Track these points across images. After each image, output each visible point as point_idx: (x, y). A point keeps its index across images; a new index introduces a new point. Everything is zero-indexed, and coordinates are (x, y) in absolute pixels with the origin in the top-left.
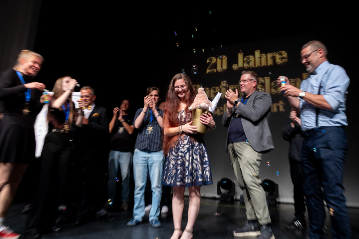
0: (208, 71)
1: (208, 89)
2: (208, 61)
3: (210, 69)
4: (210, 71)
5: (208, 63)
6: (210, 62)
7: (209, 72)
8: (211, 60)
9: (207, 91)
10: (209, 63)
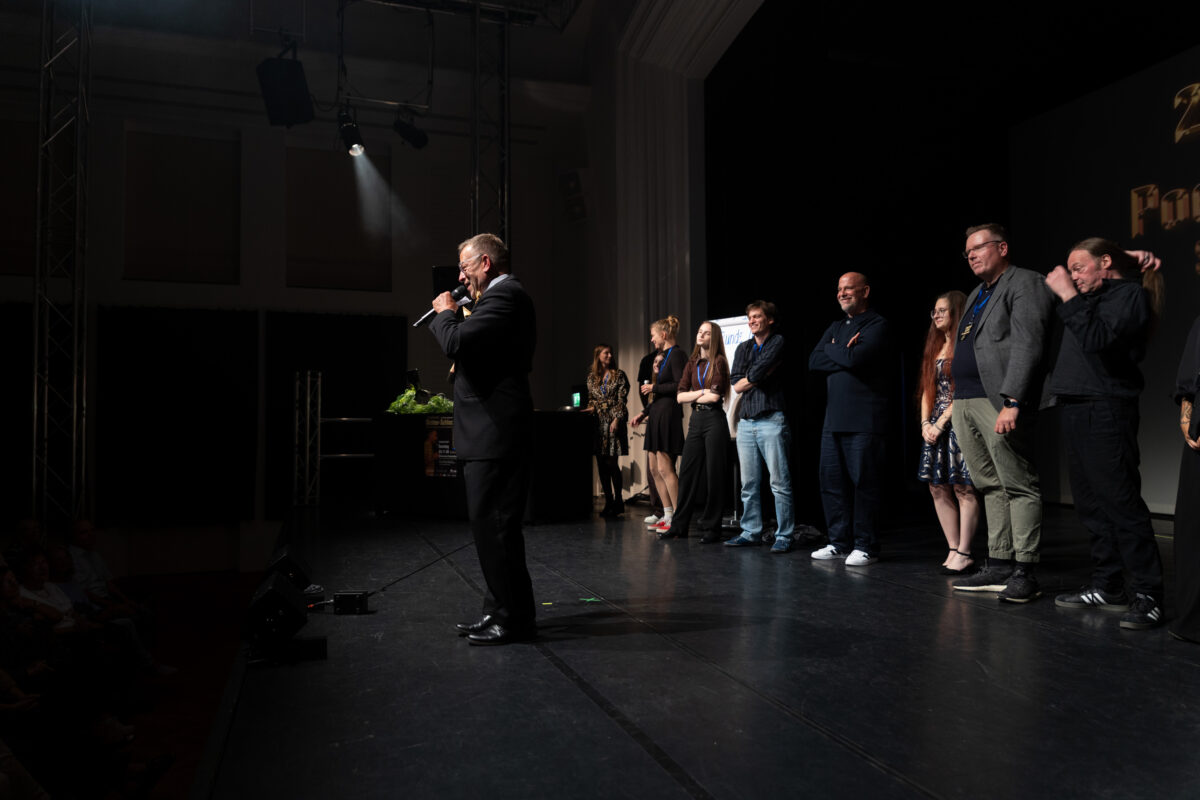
0: (1179, 134)
1: (1185, 193)
2: (1177, 101)
3: (1186, 125)
4: (1187, 132)
5: (1178, 107)
6: (1185, 102)
7: (1184, 135)
8: (1187, 96)
9: (1181, 197)
10: (1182, 107)
